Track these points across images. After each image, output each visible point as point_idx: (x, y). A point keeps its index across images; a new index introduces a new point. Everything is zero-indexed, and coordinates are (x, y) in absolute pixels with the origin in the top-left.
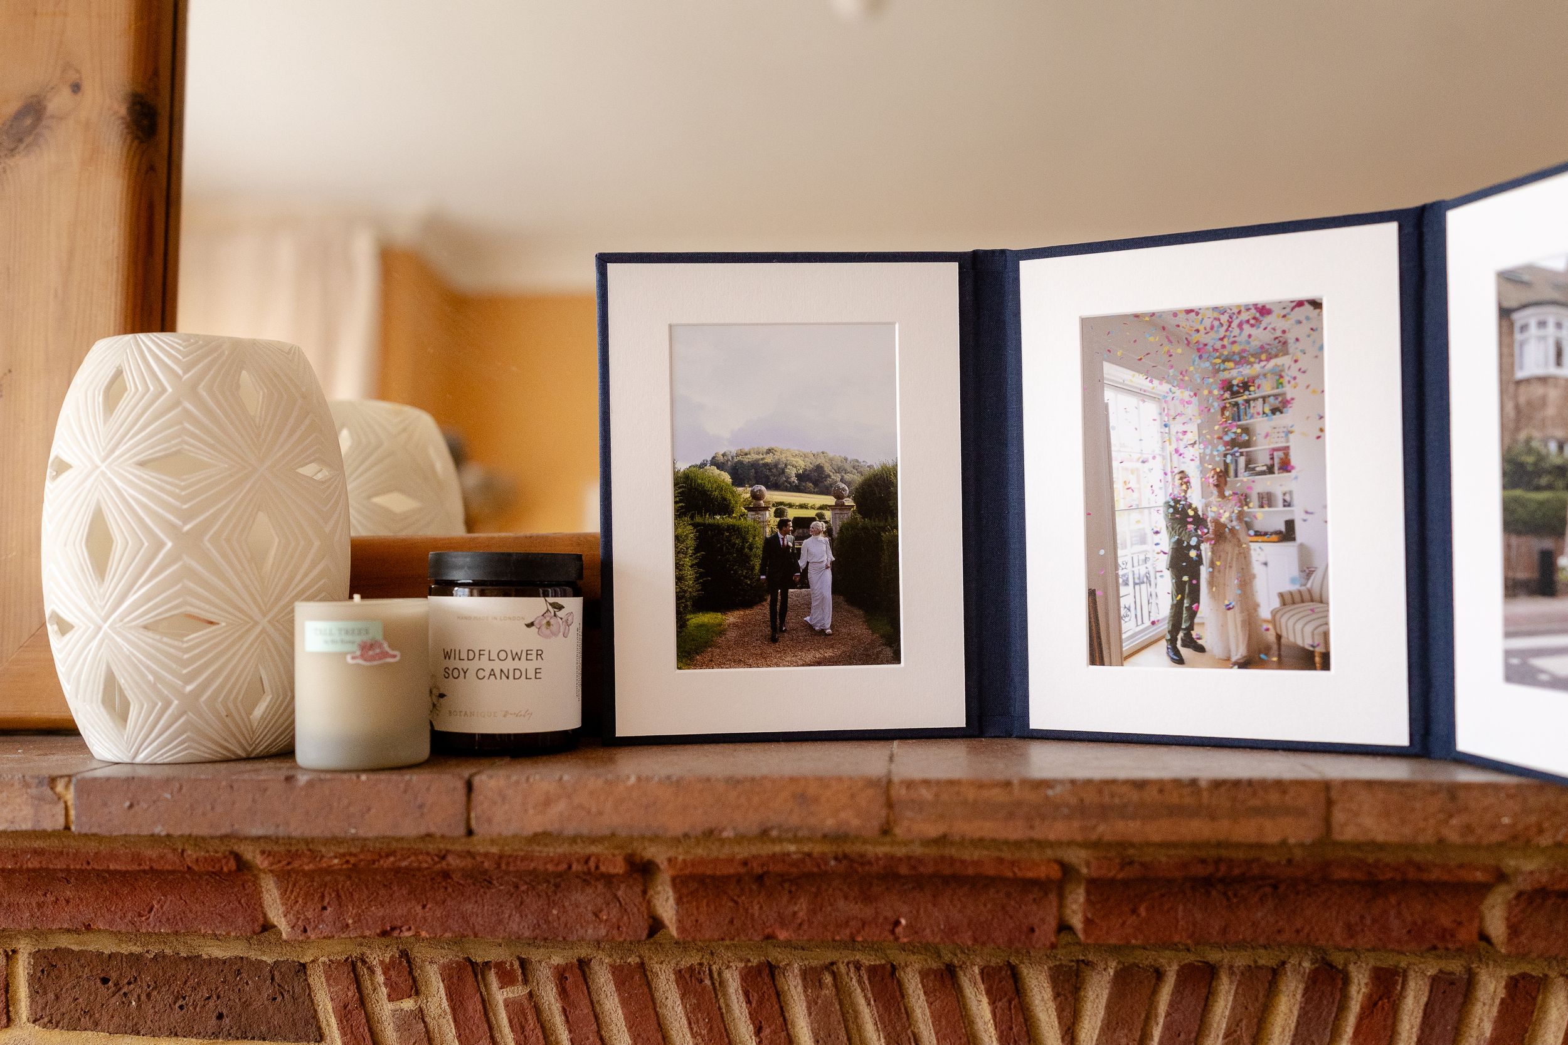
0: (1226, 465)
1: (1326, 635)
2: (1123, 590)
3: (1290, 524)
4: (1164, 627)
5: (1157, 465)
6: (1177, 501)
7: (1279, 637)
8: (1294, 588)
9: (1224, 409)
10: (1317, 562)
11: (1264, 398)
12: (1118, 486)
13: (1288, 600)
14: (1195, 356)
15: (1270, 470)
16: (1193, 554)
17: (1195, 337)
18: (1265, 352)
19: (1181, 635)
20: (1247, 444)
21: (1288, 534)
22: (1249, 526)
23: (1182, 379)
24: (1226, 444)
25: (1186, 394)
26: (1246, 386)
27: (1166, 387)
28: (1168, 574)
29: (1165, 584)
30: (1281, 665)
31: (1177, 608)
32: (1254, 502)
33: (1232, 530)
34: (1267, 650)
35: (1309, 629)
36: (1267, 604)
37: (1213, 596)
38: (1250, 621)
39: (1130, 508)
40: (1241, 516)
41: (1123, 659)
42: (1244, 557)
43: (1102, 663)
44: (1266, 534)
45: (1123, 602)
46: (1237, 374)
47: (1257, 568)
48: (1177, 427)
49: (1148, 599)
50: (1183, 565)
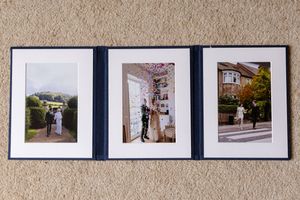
2: (131, 126)
3: (168, 111)
4: (140, 134)
5: (139, 97)
6: (144, 106)
7: (165, 136)
9: (154, 85)
11: (163, 83)
12: (130, 102)
13: (167, 127)
14: (148, 74)
15: (164, 99)
16: (147, 117)
18: (163, 74)
19: (144, 135)
20: (159, 93)
21: (167, 113)
22: (159, 111)
23: (145, 78)
24: (154, 93)
25: (146, 82)
26: (159, 80)
27: (141, 80)
28: (141, 122)
30: (166, 141)
31: (143, 130)
32: (160, 106)
33: (155, 112)
34: (162, 138)
36: (163, 128)
37: (151, 126)
39: (133, 107)
40: (157, 109)
41: (131, 141)
42: (158, 118)
43: (126, 142)
44: (162, 113)
45: (131, 128)
46: (157, 78)
47: (161, 121)
48: (144, 89)
49: (137, 127)
50: (145, 120)
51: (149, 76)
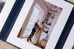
0: (44, 22)
1: (46, 45)
2: (25, 30)
3: (48, 31)
4: (28, 36)
5: (36, 18)
6: (37, 23)
7: (40, 43)
8: (45, 39)
9: (47, 15)
10: (48, 37)
11: (52, 16)
12: (31, 18)
13: (43, 40)
14: (47, 8)
15: (48, 24)
16: (35, 30)
17: (47, 6)
18: (54, 11)
19: (30, 38)
20: (47, 20)
21: (47, 32)
22: (43, 29)
23: (44, 10)
24: (45, 19)
25: (44, 12)
26: (50, 14)
27: (42, 9)
28: (31, 31)
29: (31, 32)
30: (39, 47)
31: (31, 35)
32: (45, 27)
33: (41, 29)
34: (38, 44)
35: (44, 44)
36: (41, 39)
37: (35, 35)
38: (38, 40)
39: (31, 21)
40: (43, 28)
41: (22, 38)
42: (41, 33)
43: (19, 37)
44: (44, 31)
45: (25, 31)
46: (50, 12)
47: (42, 35)
48: (41, 14)
49: (28, 32)
50: (34, 30)
51: (46, 9)
